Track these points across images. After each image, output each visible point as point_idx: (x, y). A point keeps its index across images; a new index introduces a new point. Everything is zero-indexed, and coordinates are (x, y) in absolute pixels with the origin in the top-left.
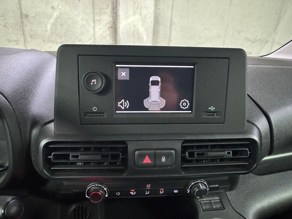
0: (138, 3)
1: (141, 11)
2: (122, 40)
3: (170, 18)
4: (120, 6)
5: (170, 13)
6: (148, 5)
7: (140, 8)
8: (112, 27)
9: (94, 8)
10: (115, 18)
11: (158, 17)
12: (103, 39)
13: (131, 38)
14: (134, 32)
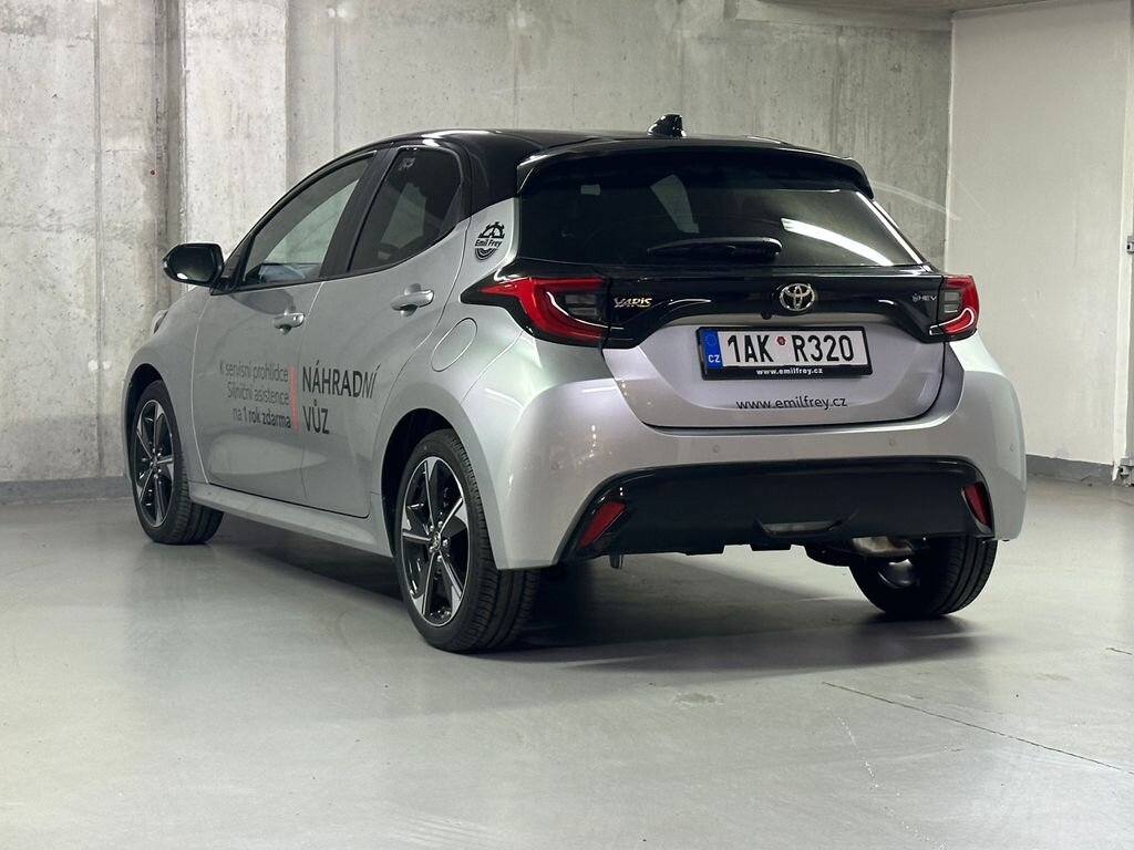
0: (239, 107)
1: (248, 126)
2: (195, 209)
3: (332, 141)
4: (188, 115)
5: (332, 126)
6: (269, 112)
7: (245, 117)
8: (153, 173)
9: (98, 119)
10: (162, 144)
11: (294, 138)
12: (124, 210)
13: (222, 204)
14: (230, 186)
